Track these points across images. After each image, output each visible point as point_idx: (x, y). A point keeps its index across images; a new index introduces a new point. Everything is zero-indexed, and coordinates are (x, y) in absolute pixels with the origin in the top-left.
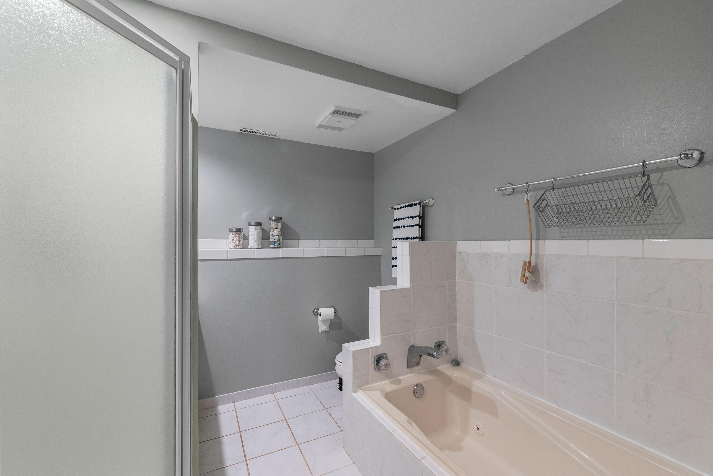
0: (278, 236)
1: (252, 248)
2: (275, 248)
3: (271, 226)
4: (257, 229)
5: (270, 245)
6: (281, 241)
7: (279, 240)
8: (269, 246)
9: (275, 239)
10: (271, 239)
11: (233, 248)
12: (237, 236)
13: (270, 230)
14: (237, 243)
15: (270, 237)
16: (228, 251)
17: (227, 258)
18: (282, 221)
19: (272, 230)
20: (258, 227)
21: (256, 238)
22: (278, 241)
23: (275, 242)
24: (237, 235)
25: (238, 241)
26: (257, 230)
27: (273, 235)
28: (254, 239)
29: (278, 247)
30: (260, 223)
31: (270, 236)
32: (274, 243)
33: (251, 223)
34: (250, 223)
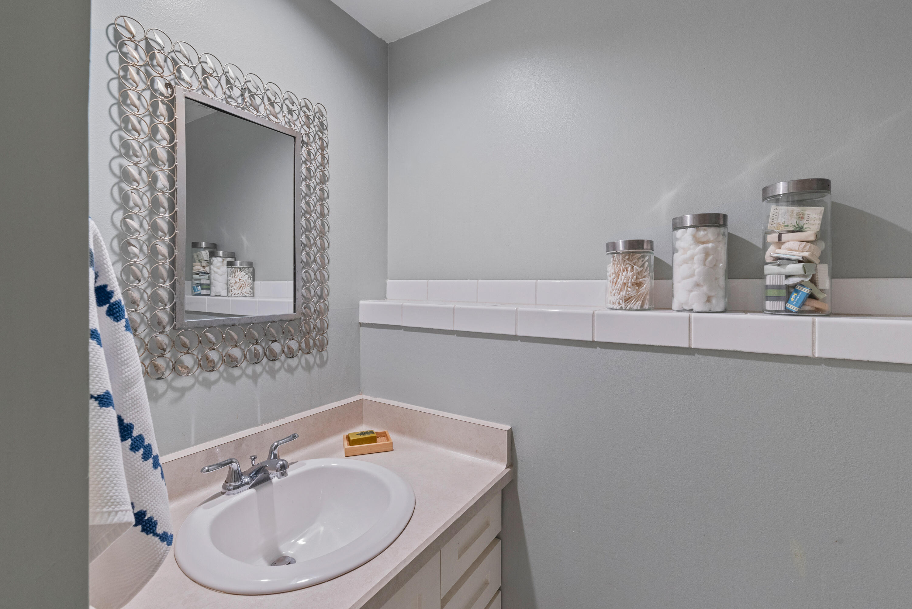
0: (804, 261)
1: (684, 311)
2: (791, 311)
3: (769, 225)
4: (704, 240)
5: (767, 298)
6: (824, 281)
7: (813, 281)
8: (763, 305)
9: (788, 277)
10: (768, 277)
11: (615, 307)
12: (629, 269)
13: (765, 239)
14: (629, 289)
15: (766, 267)
16: (593, 315)
17: (591, 339)
18: (828, 199)
19: (772, 238)
20: (709, 233)
21: (697, 271)
22: (803, 286)
23: (792, 290)
24: (628, 266)
25: (629, 285)
26: (703, 243)
27: (780, 259)
28: (692, 275)
29: (807, 308)
30: (719, 215)
31: (767, 264)
32: (783, 293)
33: (682, 219)
34: (678, 221)
